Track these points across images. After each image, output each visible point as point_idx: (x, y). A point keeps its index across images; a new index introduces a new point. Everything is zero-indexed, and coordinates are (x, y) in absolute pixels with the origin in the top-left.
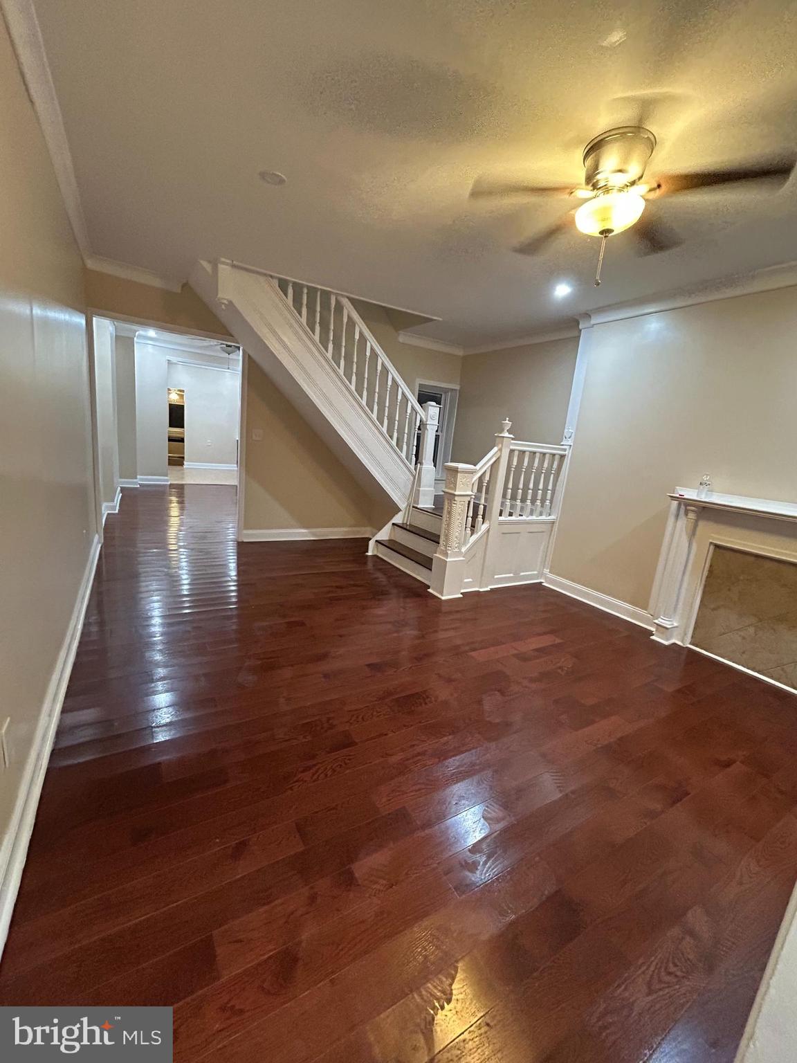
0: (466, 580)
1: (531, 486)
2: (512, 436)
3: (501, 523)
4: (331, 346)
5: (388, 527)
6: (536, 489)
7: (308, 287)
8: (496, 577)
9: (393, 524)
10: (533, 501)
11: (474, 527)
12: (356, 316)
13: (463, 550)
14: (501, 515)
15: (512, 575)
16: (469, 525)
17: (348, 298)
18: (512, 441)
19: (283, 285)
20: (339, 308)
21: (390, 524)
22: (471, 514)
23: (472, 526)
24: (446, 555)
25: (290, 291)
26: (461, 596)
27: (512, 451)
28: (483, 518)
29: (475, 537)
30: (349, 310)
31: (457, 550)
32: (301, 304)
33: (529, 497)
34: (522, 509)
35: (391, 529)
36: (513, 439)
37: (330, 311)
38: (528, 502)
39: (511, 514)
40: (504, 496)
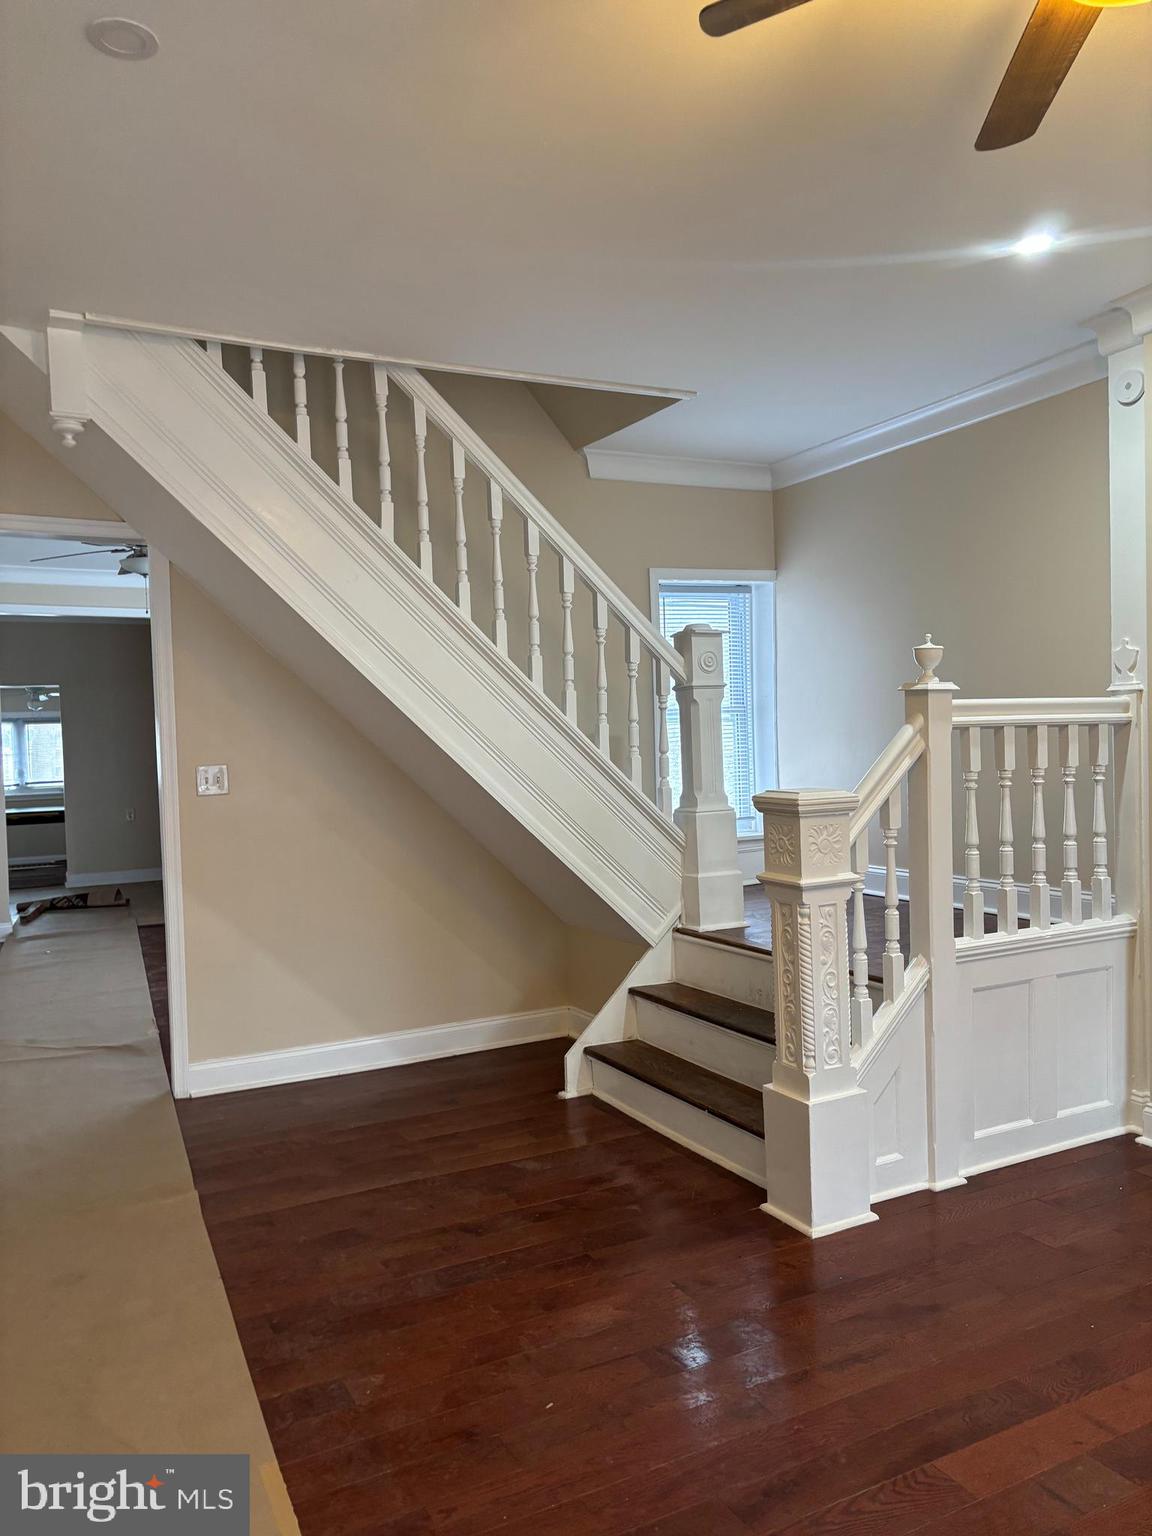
0: (880, 1161)
1: (1040, 829)
2: (951, 686)
3: (967, 958)
4: (388, 508)
5: (619, 1000)
6: (1056, 837)
7: (309, 359)
8: (978, 1134)
9: (633, 992)
10: (1055, 876)
11: (880, 980)
12: (449, 418)
13: (857, 1060)
14: (959, 932)
15: (1029, 1122)
16: (862, 979)
17: (423, 372)
18: (956, 702)
19: (237, 361)
20: (401, 401)
21: (621, 993)
22: (862, 941)
23: (871, 978)
24: (803, 1084)
25: (259, 376)
26: (875, 1217)
27: (962, 730)
28: (905, 947)
29: (889, 1012)
30: (429, 404)
31: (835, 1064)
32: (292, 406)
33: (1041, 864)
34: (1024, 901)
35: (628, 1009)
36: (956, 695)
37: (377, 415)
38: (1041, 880)
39: (991, 924)
40: (960, 866)
